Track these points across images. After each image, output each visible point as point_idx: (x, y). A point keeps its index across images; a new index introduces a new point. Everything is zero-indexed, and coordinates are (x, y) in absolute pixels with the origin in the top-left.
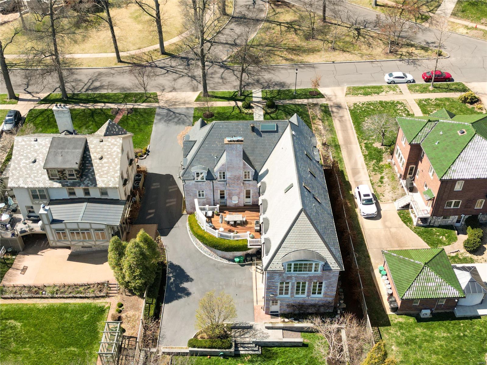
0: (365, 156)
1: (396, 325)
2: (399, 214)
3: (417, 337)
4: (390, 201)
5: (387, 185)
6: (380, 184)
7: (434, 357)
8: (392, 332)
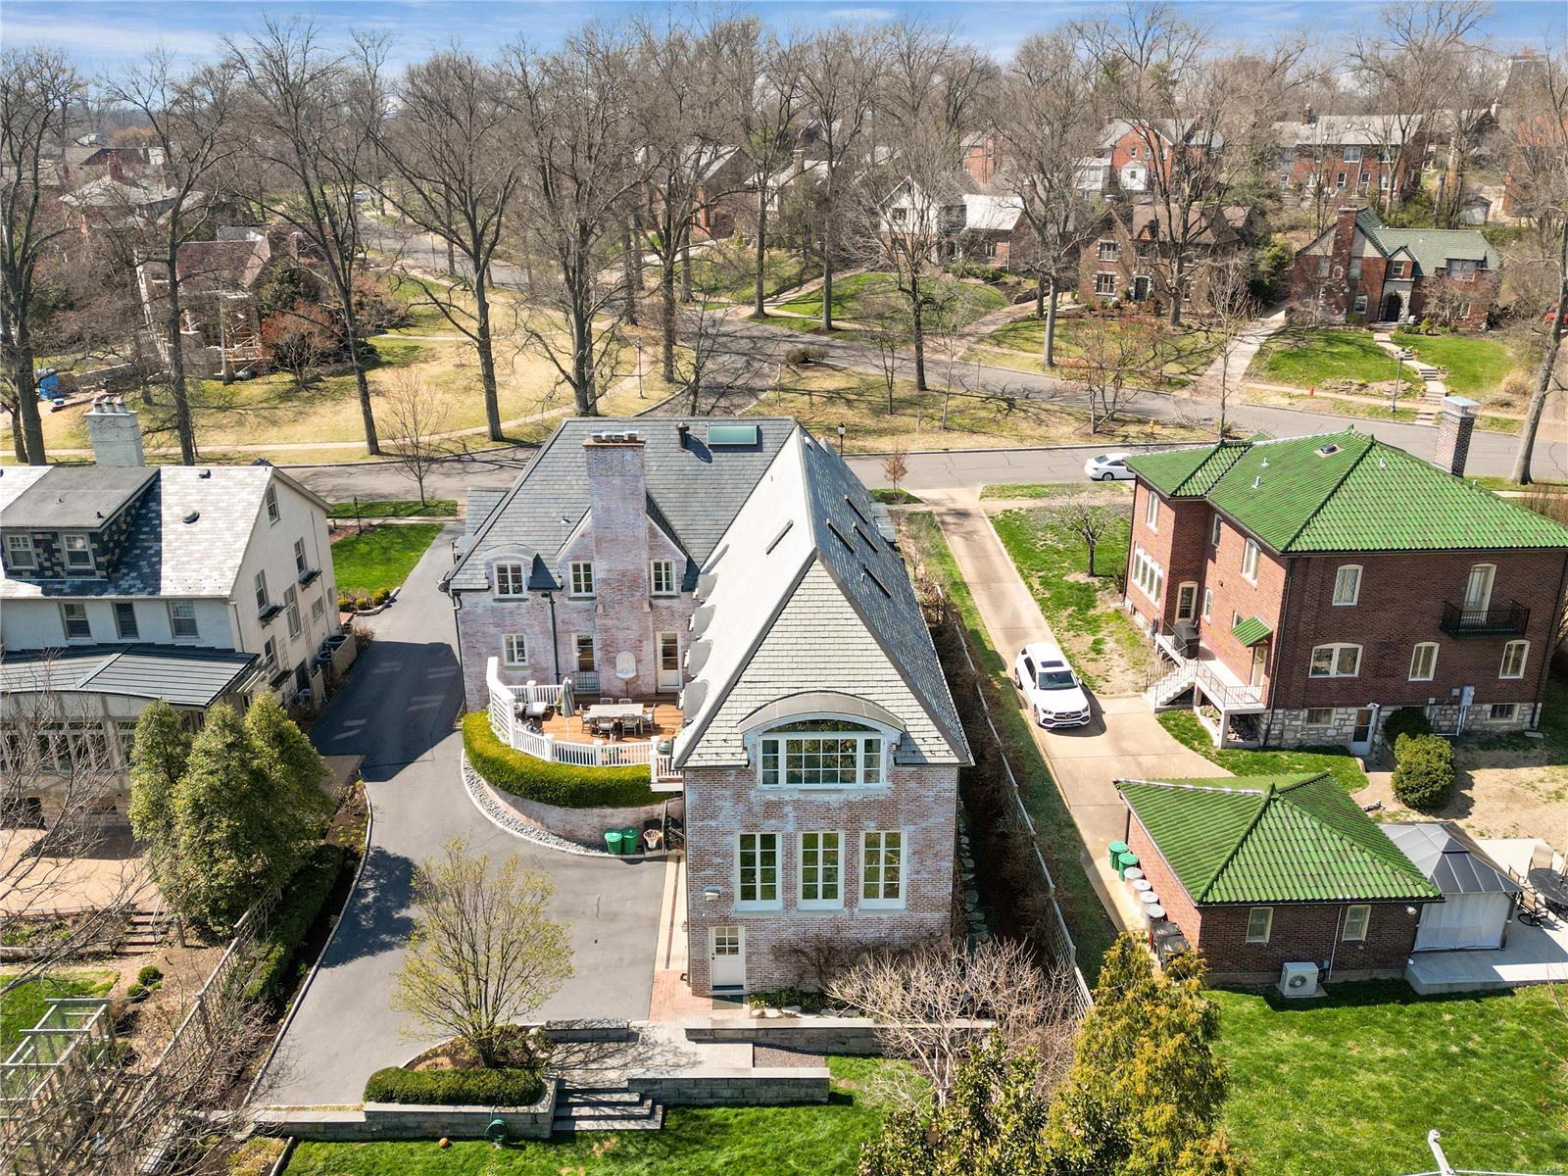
0: (1042, 602)
2: (1163, 722)
3: (1280, 1059)
4: (1131, 693)
5: (1116, 657)
6: (1093, 655)
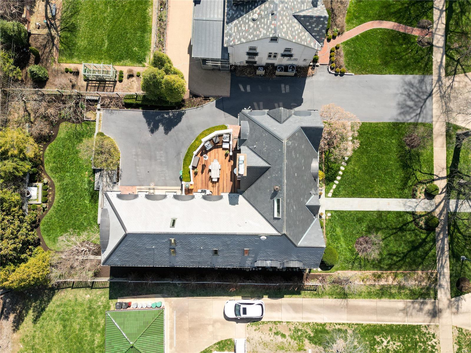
0: (323, 325)
1: (108, 304)
2: (230, 340)
3: (96, 318)
4: (247, 336)
5: (272, 338)
7: (78, 327)
8: (102, 298)
